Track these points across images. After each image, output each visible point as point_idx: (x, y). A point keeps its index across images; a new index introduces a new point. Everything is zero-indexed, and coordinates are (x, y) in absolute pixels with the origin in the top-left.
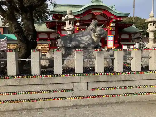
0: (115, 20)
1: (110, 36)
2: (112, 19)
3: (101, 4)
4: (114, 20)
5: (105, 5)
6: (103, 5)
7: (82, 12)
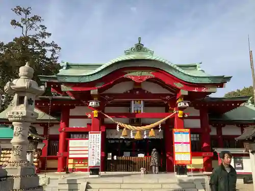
0: (187, 94)
1: (179, 132)
2: (179, 90)
3: (148, 57)
4: (184, 92)
5: (157, 59)
6: (153, 58)
7: (102, 75)
